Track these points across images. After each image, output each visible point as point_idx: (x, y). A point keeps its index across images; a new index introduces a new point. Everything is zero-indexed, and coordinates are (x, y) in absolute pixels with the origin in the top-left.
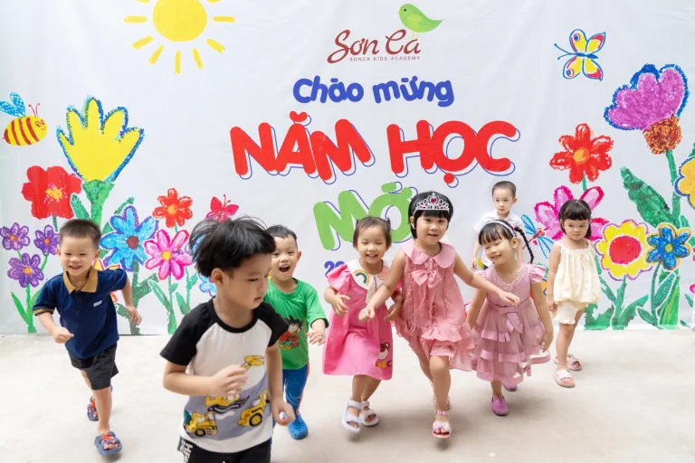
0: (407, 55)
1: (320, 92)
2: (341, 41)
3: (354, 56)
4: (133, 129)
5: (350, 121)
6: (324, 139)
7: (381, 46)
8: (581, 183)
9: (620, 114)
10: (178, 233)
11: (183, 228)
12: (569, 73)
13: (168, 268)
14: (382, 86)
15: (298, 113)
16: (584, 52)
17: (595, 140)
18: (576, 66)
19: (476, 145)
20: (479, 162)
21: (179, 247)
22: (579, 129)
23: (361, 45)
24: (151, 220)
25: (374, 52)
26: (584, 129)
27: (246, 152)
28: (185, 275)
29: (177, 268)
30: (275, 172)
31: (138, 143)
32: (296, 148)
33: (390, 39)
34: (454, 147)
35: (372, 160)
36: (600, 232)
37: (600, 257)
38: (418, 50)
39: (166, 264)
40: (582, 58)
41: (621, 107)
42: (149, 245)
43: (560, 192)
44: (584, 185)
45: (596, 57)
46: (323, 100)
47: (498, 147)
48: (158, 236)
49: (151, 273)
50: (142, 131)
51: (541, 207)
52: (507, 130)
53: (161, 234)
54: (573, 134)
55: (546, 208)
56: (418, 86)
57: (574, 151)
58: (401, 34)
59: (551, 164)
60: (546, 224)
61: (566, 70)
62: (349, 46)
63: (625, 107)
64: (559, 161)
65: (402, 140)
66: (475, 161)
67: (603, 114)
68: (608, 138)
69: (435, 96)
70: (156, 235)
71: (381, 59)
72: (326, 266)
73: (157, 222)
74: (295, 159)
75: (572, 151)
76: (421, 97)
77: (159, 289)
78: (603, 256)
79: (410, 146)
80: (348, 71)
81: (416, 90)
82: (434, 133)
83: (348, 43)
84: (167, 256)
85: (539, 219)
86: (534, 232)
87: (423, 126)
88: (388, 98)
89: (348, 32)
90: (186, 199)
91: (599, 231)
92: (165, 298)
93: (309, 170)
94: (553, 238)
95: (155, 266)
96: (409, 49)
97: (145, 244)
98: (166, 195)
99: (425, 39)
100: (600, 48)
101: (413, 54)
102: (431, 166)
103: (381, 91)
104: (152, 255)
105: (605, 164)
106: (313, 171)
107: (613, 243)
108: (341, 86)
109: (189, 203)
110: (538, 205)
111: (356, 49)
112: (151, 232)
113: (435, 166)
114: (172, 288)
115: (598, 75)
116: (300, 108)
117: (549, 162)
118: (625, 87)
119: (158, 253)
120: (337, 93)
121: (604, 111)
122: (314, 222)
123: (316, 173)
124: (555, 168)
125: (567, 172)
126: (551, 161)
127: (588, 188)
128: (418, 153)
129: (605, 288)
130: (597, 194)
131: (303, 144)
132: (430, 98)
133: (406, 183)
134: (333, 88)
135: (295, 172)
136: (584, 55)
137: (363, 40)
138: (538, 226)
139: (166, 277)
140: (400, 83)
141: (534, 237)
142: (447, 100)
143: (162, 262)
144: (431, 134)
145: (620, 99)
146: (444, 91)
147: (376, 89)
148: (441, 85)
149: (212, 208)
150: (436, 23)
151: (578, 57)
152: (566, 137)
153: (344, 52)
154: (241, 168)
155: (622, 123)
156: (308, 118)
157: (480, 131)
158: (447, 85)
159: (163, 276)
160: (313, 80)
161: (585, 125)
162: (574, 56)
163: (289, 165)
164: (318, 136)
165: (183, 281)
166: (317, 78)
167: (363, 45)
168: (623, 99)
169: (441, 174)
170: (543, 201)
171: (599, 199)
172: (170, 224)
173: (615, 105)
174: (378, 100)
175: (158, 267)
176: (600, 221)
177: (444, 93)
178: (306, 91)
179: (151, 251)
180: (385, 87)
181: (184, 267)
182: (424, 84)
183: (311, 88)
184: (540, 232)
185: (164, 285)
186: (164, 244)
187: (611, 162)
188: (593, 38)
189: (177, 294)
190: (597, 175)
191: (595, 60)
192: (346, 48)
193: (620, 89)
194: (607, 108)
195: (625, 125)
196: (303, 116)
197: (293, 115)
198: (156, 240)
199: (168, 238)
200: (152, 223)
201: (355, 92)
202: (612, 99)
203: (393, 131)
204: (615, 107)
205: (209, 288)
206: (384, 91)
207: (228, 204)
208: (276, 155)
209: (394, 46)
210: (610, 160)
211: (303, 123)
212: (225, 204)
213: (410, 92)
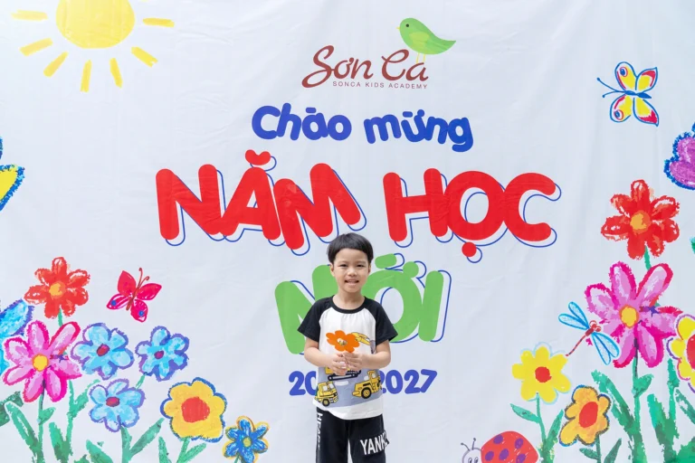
0: (411, 82)
1: (290, 125)
2: (321, 58)
3: (338, 80)
4: (8, 167)
5: (333, 168)
6: (295, 192)
7: (376, 69)
8: (643, 259)
9: (684, 169)
10: (62, 327)
11: (73, 318)
12: (617, 114)
13: (41, 383)
14: (376, 120)
15: (258, 153)
16: (633, 90)
17: (655, 202)
18: (625, 106)
19: (504, 204)
20: (509, 227)
21: (63, 348)
22: (635, 187)
23: (348, 66)
24: (21, 306)
25: (366, 76)
26: (641, 187)
27: (178, 205)
28: (68, 394)
29: (56, 383)
30: (219, 236)
31: (13, 188)
32: (252, 202)
33: (387, 61)
34: (475, 206)
35: (362, 220)
36: (673, 325)
37: (675, 362)
38: (425, 76)
39: (38, 376)
40: (631, 97)
41: (683, 161)
42: (13, 344)
43: (617, 270)
44: (647, 262)
45: (649, 97)
46: (294, 136)
47: (533, 208)
48: (29, 330)
49: (11, 390)
50: (20, 171)
51: (593, 291)
52: (544, 185)
53: (34, 327)
54: (628, 193)
55: (600, 292)
56: (425, 123)
57: (632, 215)
58: (402, 55)
59: (603, 232)
60: (601, 314)
61: (613, 110)
62: (333, 67)
63: (689, 160)
64: (613, 228)
65: (404, 195)
66: (503, 226)
67: (663, 168)
68: (672, 199)
69: (448, 138)
70: (27, 328)
71: (376, 85)
72: (291, 379)
73: (31, 308)
74: (250, 217)
75: (628, 216)
76: (429, 138)
77: (23, 417)
78: (679, 360)
79: (416, 204)
80: (330, 100)
81: (424, 129)
82: (448, 187)
83: (331, 62)
84: (41, 363)
85: (592, 308)
86: (588, 327)
87: (432, 177)
88: (384, 137)
89: (331, 49)
90: (80, 274)
91: (671, 325)
92: (31, 432)
93: (270, 234)
94: (612, 335)
95: (20, 380)
96: (414, 73)
97: (7, 345)
98: (49, 267)
99: (432, 62)
100: (652, 86)
101: (418, 81)
102: (444, 233)
103: (375, 128)
104: (17, 361)
105: (670, 234)
106: (276, 236)
107: (690, 342)
108: (319, 119)
109: (84, 279)
110: (589, 288)
111: (342, 70)
112: (18, 324)
113: (449, 231)
114: (44, 416)
115: (653, 119)
116: (260, 146)
117: (600, 230)
118: (686, 135)
119: (26, 358)
120: (314, 127)
121: (663, 165)
122: (276, 311)
123: (281, 239)
124: (608, 238)
125: (624, 243)
126: (603, 228)
127: (652, 265)
128: (426, 214)
129: (686, 407)
130: (665, 275)
131: (263, 197)
132: (441, 140)
133: (410, 255)
134: (309, 120)
135: (250, 236)
136: (633, 94)
137: (352, 60)
138: (592, 318)
139: (35, 398)
140: (401, 118)
141: (588, 333)
142: (464, 143)
143: (32, 372)
144: (444, 188)
145: (682, 150)
146: (459, 131)
147: (368, 124)
148: (456, 123)
149: (119, 288)
150: (448, 44)
151: (627, 96)
152: (620, 196)
153: (325, 73)
154: (169, 228)
155: (686, 181)
156: (272, 160)
157: (509, 185)
158: (464, 123)
159: (29, 398)
160: (281, 109)
161: (642, 181)
162: (622, 94)
163: (241, 226)
164: (285, 185)
165: (64, 403)
166: (287, 107)
167: (352, 67)
168: (686, 150)
169: (458, 243)
170: (596, 283)
171: (668, 280)
172: (51, 311)
173: (676, 156)
174: (371, 139)
175: (24, 381)
176: (670, 310)
177: (459, 135)
178: (270, 123)
179: (16, 355)
180: (380, 122)
181: (68, 381)
182: (432, 121)
183: (277, 119)
184: (594, 326)
185: (31, 411)
186: (38, 344)
187: (678, 230)
188: (643, 73)
189: (52, 425)
190: (662, 248)
191: (647, 100)
192: (327, 68)
193: (680, 137)
194: (668, 162)
195: (691, 183)
196: (265, 157)
197: (251, 156)
198: (25, 338)
199: (46, 334)
200: (21, 311)
201: (339, 128)
202: (672, 150)
203: (392, 182)
204: (677, 160)
205: (105, 414)
206: (379, 127)
207: (145, 283)
208: (223, 212)
209: (393, 70)
210: (677, 226)
211: (264, 167)
212: (140, 284)
213: (415, 131)
